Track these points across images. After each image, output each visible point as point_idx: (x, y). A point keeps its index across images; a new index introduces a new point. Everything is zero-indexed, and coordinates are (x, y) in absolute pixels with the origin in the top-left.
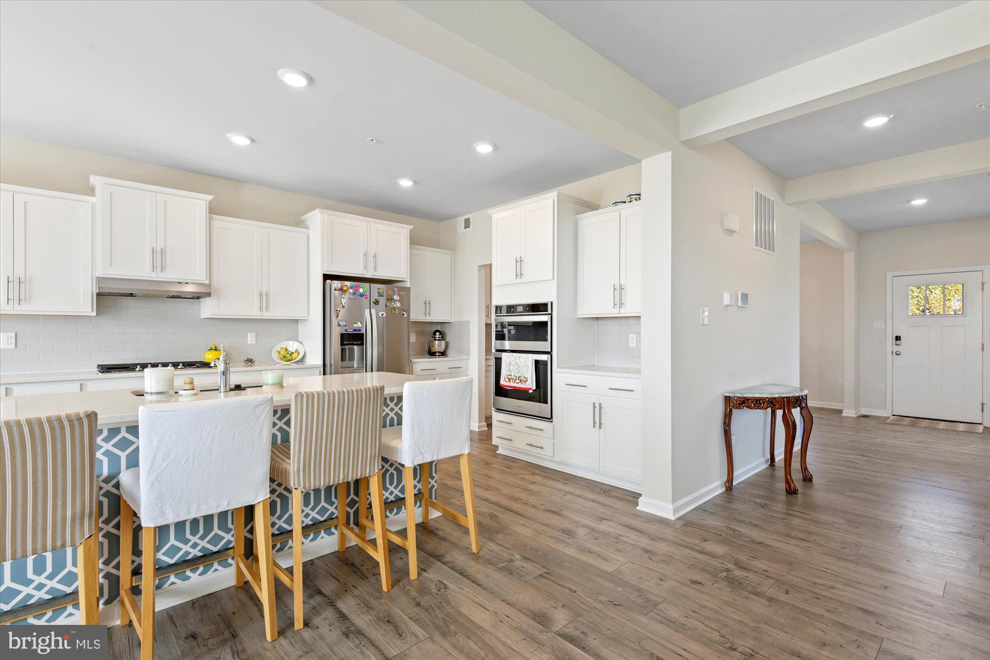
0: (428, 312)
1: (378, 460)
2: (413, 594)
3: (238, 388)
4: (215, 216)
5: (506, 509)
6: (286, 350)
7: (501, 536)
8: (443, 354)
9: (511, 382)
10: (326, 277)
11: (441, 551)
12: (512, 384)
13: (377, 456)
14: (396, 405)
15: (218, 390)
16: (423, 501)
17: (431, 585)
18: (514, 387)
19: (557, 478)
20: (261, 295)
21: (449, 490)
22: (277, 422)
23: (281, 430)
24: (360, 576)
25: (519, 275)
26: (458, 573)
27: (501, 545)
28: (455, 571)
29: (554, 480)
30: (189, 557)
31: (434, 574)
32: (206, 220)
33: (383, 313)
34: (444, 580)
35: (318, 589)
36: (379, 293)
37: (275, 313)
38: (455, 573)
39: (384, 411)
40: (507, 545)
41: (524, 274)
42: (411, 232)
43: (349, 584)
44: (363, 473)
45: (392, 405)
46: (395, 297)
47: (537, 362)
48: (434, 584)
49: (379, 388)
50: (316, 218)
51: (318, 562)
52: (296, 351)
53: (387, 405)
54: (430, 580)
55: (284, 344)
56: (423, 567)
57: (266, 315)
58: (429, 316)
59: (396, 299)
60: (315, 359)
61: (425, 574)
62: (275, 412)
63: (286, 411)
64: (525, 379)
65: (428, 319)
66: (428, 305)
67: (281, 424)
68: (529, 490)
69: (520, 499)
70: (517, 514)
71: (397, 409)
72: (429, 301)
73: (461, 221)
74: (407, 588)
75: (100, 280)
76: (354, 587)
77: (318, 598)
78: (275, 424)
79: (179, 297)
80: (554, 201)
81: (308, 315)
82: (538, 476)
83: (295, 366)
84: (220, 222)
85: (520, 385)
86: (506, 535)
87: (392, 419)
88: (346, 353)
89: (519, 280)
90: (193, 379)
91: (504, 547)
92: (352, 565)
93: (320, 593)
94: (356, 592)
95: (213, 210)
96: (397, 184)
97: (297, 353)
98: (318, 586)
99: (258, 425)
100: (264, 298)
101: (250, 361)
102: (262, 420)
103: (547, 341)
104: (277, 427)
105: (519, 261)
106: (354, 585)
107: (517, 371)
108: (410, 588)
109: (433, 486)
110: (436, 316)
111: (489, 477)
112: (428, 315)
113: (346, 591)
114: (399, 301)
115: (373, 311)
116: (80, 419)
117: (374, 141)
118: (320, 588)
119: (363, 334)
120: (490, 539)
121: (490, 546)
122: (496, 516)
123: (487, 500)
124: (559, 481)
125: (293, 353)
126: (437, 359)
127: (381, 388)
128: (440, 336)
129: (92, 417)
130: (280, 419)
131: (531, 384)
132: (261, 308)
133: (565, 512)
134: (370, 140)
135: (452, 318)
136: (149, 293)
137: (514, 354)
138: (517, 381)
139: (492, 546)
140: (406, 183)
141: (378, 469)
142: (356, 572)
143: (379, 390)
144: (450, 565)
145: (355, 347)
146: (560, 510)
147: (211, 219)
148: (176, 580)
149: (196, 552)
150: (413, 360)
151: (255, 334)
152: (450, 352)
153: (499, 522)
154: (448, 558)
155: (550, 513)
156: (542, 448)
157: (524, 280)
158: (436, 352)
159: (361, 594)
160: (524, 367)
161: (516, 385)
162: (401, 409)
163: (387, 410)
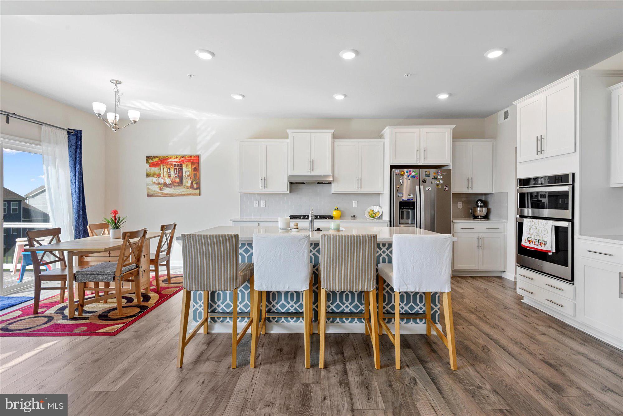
0: (470, 186)
1: (373, 283)
2: (392, 378)
3: (318, 230)
4: (336, 140)
5: (501, 347)
6: (373, 211)
7: (483, 366)
8: (486, 217)
9: (531, 243)
10: (392, 167)
11: (428, 358)
12: (532, 245)
13: (372, 279)
14: (387, 249)
15: (308, 230)
16: (426, 320)
17: (406, 378)
18: (534, 248)
19: (575, 337)
20: (357, 180)
21: (460, 319)
22: (312, 250)
23: (314, 254)
24: (368, 353)
25: (540, 151)
26: (431, 378)
27: (478, 372)
28: (429, 376)
29: (570, 338)
30: (290, 311)
31: (413, 371)
32: (331, 142)
33: (429, 188)
34: (418, 378)
35: (343, 351)
36: (426, 175)
37: (365, 190)
38: (429, 377)
39: (378, 252)
40: (483, 375)
41: (545, 150)
42: (454, 129)
43: (359, 355)
44: (363, 288)
45: (384, 249)
46: (438, 177)
47: (557, 228)
48: (409, 378)
49: (372, 236)
50: (387, 131)
51: (351, 337)
52: (378, 212)
53: (380, 249)
54: (408, 374)
55: (372, 208)
56: (408, 364)
57: (360, 191)
58: (472, 189)
59: (440, 178)
60: (386, 218)
61: (407, 369)
62: (311, 244)
63: (317, 245)
64: (544, 243)
65: (470, 191)
66: (470, 181)
67: (314, 251)
68: (535, 339)
69: (521, 344)
70: (509, 354)
71: (388, 252)
72: (472, 178)
73: (502, 114)
74: (390, 373)
75: (290, 177)
76: (361, 358)
77: (340, 356)
78: (311, 251)
79: (322, 183)
80: (576, 80)
81: (383, 191)
82: (553, 329)
83: (376, 220)
84: (338, 142)
85: (539, 247)
86: (488, 367)
87: (384, 258)
88: (404, 214)
89: (541, 156)
90: (297, 223)
91: (481, 375)
92: (367, 345)
93: (342, 353)
94: (360, 362)
95: (335, 137)
96: (437, 98)
97: (378, 213)
98: (344, 349)
99: (302, 249)
100: (359, 181)
101: (354, 217)
102: (303, 247)
103: (567, 208)
104: (312, 253)
105: (540, 140)
106: (362, 357)
107: (536, 234)
108: (392, 374)
109: (436, 312)
110: (478, 188)
111: (501, 319)
112: (470, 188)
113: (355, 358)
114: (441, 179)
115: (422, 187)
116: (232, 237)
117: (409, 75)
118: (344, 351)
119: (415, 202)
120: (472, 365)
121: (468, 369)
122: (488, 349)
123: (488, 335)
124: (575, 340)
125: (376, 213)
126: (479, 221)
127: (374, 237)
128: (482, 204)
129: (236, 236)
130: (314, 248)
131: (550, 246)
132: (357, 187)
133: (564, 369)
134: (406, 75)
135: (493, 191)
136: (309, 182)
137: (534, 220)
138: (537, 243)
139: (471, 370)
140: (443, 97)
141: (373, 288)
142: (367, 350)
143: (373, 238)
144: (428, 370)
145: (410, 210)
146: (560, 365)
147: (333, 142)
148: (284, 321)
149: (292, 310)
150: (454, 221)
151: (356, 202)
152: (491, 216)
153: (488, 356)
154: (430, 365)
155: (545, 364)
156: (561, 306)
157: (545, 155)
158: (478, 216)
159: (362, 363)
160: (543, 231)
161: (535, 247)
162: (391, 252)
163: (380, 252)
